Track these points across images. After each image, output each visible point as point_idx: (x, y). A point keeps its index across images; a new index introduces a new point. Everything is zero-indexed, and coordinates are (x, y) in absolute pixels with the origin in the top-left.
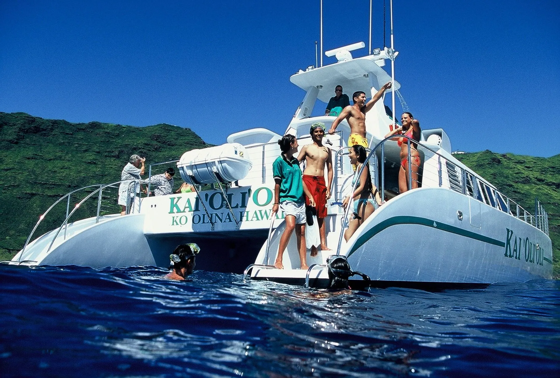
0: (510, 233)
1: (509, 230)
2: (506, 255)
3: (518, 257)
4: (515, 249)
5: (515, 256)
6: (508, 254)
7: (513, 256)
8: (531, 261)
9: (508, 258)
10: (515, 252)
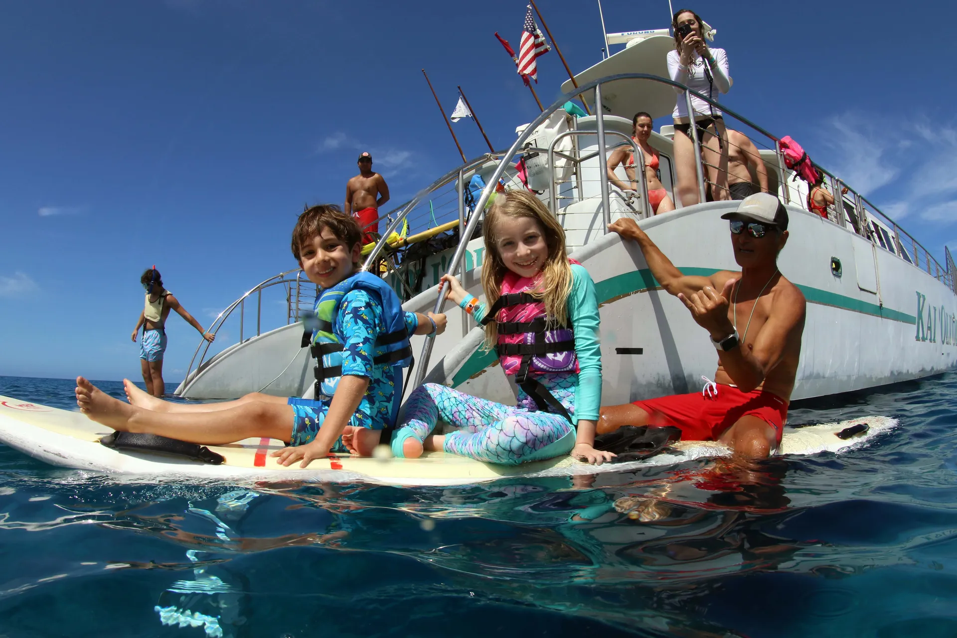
0: (921, 299)
1: (920, 293)
2: (917, 338)
3: (933, 338)
4: (929, 326)
5: (929, 338)
6: (921, 335)
7: (927, 339)
8: (947, 344)
9: (920, 343)
10: (929, 332)
